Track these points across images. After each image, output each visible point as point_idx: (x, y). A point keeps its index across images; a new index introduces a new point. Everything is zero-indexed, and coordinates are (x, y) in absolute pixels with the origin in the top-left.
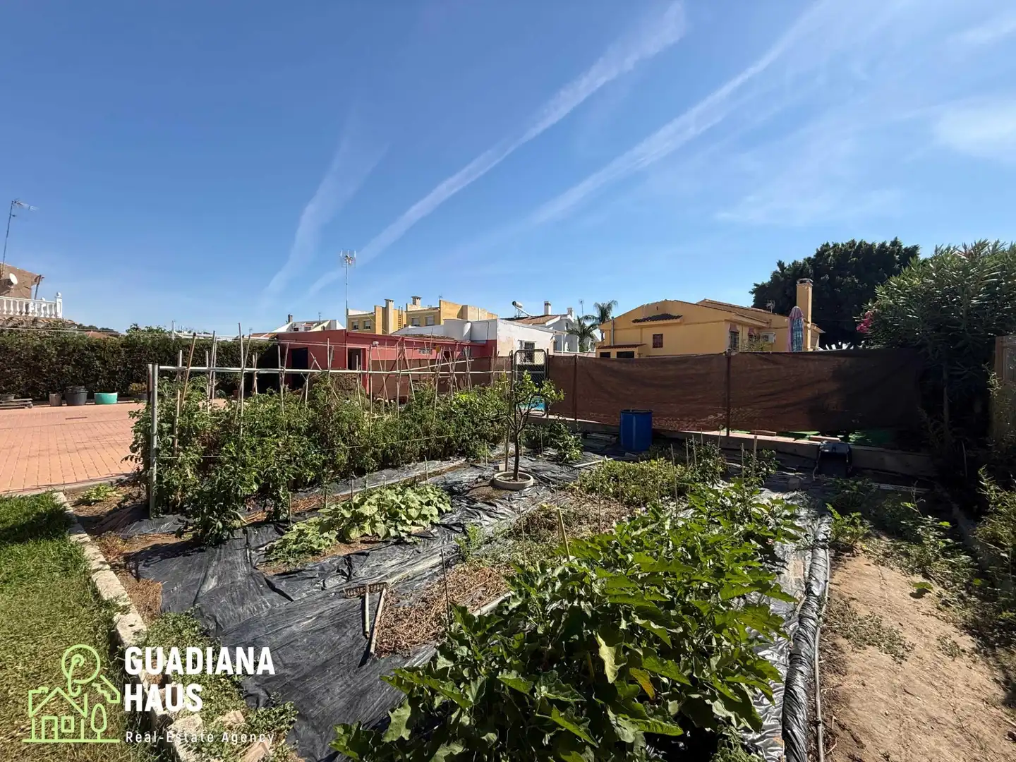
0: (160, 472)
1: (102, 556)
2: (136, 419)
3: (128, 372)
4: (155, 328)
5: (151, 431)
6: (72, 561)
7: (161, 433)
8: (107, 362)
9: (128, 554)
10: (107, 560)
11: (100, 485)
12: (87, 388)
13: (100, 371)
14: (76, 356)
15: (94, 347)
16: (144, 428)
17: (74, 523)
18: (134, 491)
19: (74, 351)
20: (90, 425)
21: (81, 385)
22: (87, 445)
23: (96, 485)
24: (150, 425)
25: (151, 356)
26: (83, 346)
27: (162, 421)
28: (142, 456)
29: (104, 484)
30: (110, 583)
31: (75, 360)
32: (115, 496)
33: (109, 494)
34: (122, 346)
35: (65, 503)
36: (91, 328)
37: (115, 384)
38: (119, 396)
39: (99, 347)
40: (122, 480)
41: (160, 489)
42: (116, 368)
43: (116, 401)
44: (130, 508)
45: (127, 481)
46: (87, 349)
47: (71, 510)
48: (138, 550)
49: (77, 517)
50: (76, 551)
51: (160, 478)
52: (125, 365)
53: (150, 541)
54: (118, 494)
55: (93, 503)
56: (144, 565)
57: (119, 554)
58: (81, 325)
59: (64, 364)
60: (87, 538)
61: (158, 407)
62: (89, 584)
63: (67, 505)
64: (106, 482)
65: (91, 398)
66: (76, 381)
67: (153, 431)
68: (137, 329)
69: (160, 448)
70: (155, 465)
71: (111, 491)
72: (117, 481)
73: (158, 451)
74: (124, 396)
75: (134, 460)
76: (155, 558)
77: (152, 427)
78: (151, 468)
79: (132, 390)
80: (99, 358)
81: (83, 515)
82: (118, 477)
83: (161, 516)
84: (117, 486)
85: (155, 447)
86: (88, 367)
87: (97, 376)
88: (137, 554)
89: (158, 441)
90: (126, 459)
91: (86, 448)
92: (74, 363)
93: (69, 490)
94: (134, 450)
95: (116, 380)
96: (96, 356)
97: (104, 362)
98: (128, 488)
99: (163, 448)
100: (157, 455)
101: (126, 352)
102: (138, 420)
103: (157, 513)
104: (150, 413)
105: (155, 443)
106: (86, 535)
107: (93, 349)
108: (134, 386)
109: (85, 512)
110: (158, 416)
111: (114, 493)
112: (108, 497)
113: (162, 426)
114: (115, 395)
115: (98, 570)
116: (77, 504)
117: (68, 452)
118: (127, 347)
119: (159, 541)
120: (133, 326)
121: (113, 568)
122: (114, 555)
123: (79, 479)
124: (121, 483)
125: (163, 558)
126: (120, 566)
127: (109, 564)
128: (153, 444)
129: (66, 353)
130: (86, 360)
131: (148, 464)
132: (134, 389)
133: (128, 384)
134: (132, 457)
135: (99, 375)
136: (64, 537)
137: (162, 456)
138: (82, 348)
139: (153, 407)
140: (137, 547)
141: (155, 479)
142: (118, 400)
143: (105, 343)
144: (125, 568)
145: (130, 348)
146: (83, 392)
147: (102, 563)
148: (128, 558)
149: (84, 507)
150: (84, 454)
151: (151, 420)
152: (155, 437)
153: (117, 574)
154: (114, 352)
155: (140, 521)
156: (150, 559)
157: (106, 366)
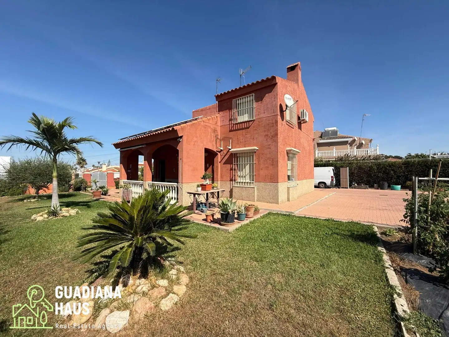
0: (419, 232)
1: (390, 262)
2: (406, 203)
3: (406, 176)
4: (420, 154)
5: (414, 210)
6: (378, 259)
7: (420, 212)
8: (396, 171)
9: (402, 267)
10: (392, 265)
11: (391, 228)
12: (388, 183)
13: (393, 175)
14: (384, 169)
15: (392, 165)
16: (410, 207)
17: (380, 242)
18: (406, 236)
19: (383, 167)
20: (388, 199)
21: (386, 181)
22: (387, 208)
23: (389, 228)
24: (413, 207)
25: (417, 168)
26: (386, 165)
27: (420, 206)
28: (410, 221)
29: (393, 228)
30: (393, 277)
31: (383, 171)
32: (397, 235)
33: (395, 234)
34: (403, 164)
35: (377, 231)
36: (390, 157)
37: (399, 182)
38: (401, 187)
39: (393, 165)
40: (401, 229)
41: (419, 241)
42: (400, 174)
43: (400, 189)
44: (404, 245)
45: (403, 230)
46: (388, 167)
47: (379, 236)
48: (407, 267)
49: (381, 239)
50: (380, 255)
51: (419, 235)
52: (404, 173)
53: (413, 266)
54: (399, 235)
55: (388, 236)
56: (410, 277)
57: (398, 265)
58: (386, 156)
59: (379, 173)
60: (385, 251)
61: (418, 198)
62: (384, 272)
63: (378, 233)
64: (393, 227)
65: (389, 187)
66: (383, 180)
67: (415, 210)
68: (410, 155)
69: (419, 219)
70: (417, 227)
71: (396, 233)
72: (399, 229)
73: (418, 221)
74: (403, 187)
75: (405, 222)
76: (416, 277)
77: (415, 208)
78: (414, 229)
79: (408, 185)
80: (393, 170)
81: (383, 239)
82: (399, 227)
83: (420, 255)
84: (398, 231)
85: (416, 218)
86: (388, 174)
87: (392, 177)
88: (406, 269)
89: (418, 216)
90: (402, 220)
91: (386, 210)
92: (383, 172)
93: (379, 226)
94: (406, 217)
95: (400, 180)
96: (392, 169)
97: (395, 172)
98: (403, 233)
99: (421, 220)
100: (418, 223)
101: (405, 167)
102: (408, 203)
103: (418, 253)
104: (414, 201)
105: (417, 216)
106: (384, 249)
107: (390, 166)
108: (409, 183)
109: (384, 238)
110: (418, 203)
111: (397, 234)
112: (394, 235)
113: (420, 209)
114: (400, 186)
115: (388, 268)
116: (382, 234)
117: (380, 210)
118: (405, 164)
119: (419, 268)
120: (408, 154)
121: (395, 270)
122: (396, 264)
123: (383, 223)
124: (400, 230)
125: (420, 279)
126: (398, 272)
127: (393, 267)
128: (415, 217)
129: (380, 168)
130: (387, 171)
131: (413, 226)
132: (409, 184)
133: (406, 182)
134: (405, 221)
135: (393, 177)
136: (376, 247)
137: (420, 224)
138: (386, 166)
139: (415, 198)
140: (407, 266)
141: (416, 235)
142: (401, 189)
143: (395, 163)
144: (401, 273)
145: (407, 165)
146: (386, 184)
147: (390, 265)
148: (402, 269)
149: (384, 236)
150: (385, 212)
151: (414, 204)
152: (417, 214)
153: (396, 274)
154: (399, 167)
155: (408, 253)
156: (413, 275)
157: (395, 173)
